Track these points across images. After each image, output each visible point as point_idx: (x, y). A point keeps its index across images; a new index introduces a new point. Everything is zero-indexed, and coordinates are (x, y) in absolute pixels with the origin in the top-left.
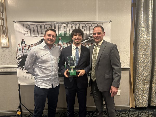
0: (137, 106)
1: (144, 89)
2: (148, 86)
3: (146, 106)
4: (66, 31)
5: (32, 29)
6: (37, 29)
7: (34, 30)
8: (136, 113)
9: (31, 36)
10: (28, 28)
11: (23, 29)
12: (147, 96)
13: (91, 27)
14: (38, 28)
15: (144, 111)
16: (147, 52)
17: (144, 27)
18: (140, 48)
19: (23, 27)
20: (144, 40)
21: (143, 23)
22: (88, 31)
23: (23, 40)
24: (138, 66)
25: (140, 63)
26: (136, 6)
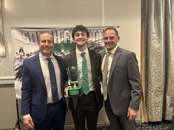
0: (150, 121)
1: (158, 101)
2: (161, 98)
3: (160, 121)
4: (70, 38)
5: (31, 36)
6: (37, 36)
7: (33, 37)
8: (149, 129)
9: (30, 44)
10: (27, 35)
11: (22, 37)
12: (161, 109)
13: (97, 34)
14: (38, 34)
15: (158, 126)
16: (160, 60)
17: (155, 33)
18: (152, 55)
19: (22, 34)
20: (156, 47)
21: (154, 29)
22: (94, 37)
23: (21, 49)
24: (150, 76)
25: (152, 73)
26: (146, 10)
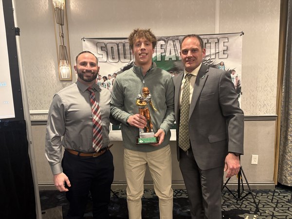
4: (165, 52)
5: (109, 50)
6: (118, 50)
7: (112, 52)
9: (108, 61)
10: (104, 48)
11: (96, 51)
13: (207, 45)
14: (120, 48)
19: (96, 48)
